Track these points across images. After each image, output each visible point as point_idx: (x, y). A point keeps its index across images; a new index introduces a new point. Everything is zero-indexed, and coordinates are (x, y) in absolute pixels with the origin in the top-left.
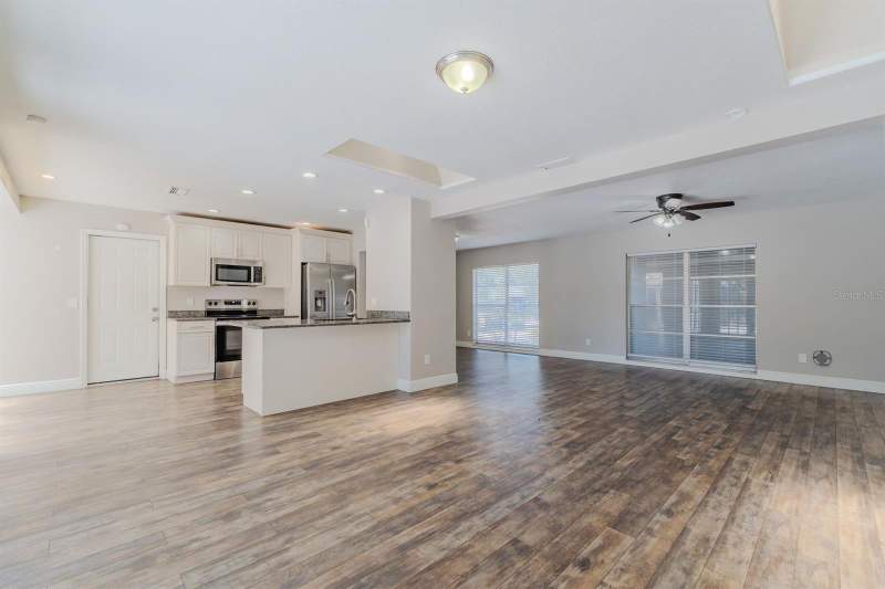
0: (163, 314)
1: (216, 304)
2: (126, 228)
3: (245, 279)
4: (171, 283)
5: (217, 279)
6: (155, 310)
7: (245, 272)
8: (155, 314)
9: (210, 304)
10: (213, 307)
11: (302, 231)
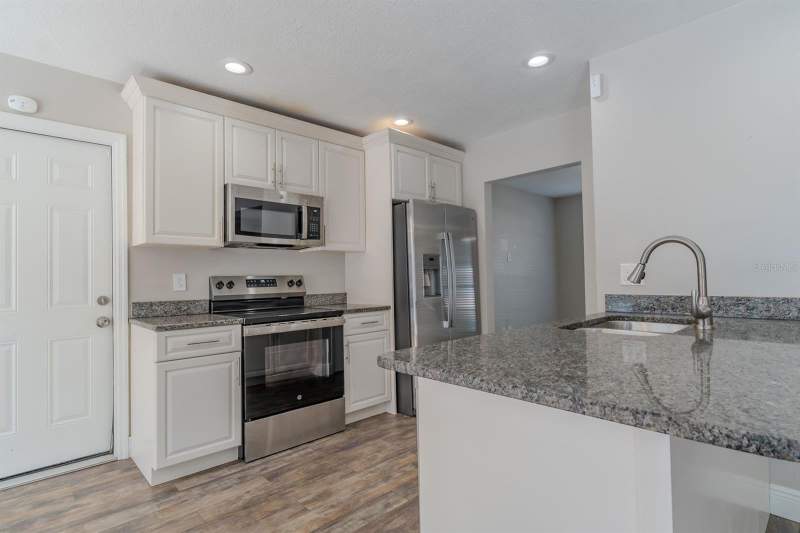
0: (120, 310)
1: (231, 285)
2: (32, 107)
3: (291, 231)
4: (140, 238)
5: (238, 231)
6: (103, 301)
7: (290, 218)
8: (104, 311)
9: (220, 285)
10: (225, 292)
11: (394, 137)
